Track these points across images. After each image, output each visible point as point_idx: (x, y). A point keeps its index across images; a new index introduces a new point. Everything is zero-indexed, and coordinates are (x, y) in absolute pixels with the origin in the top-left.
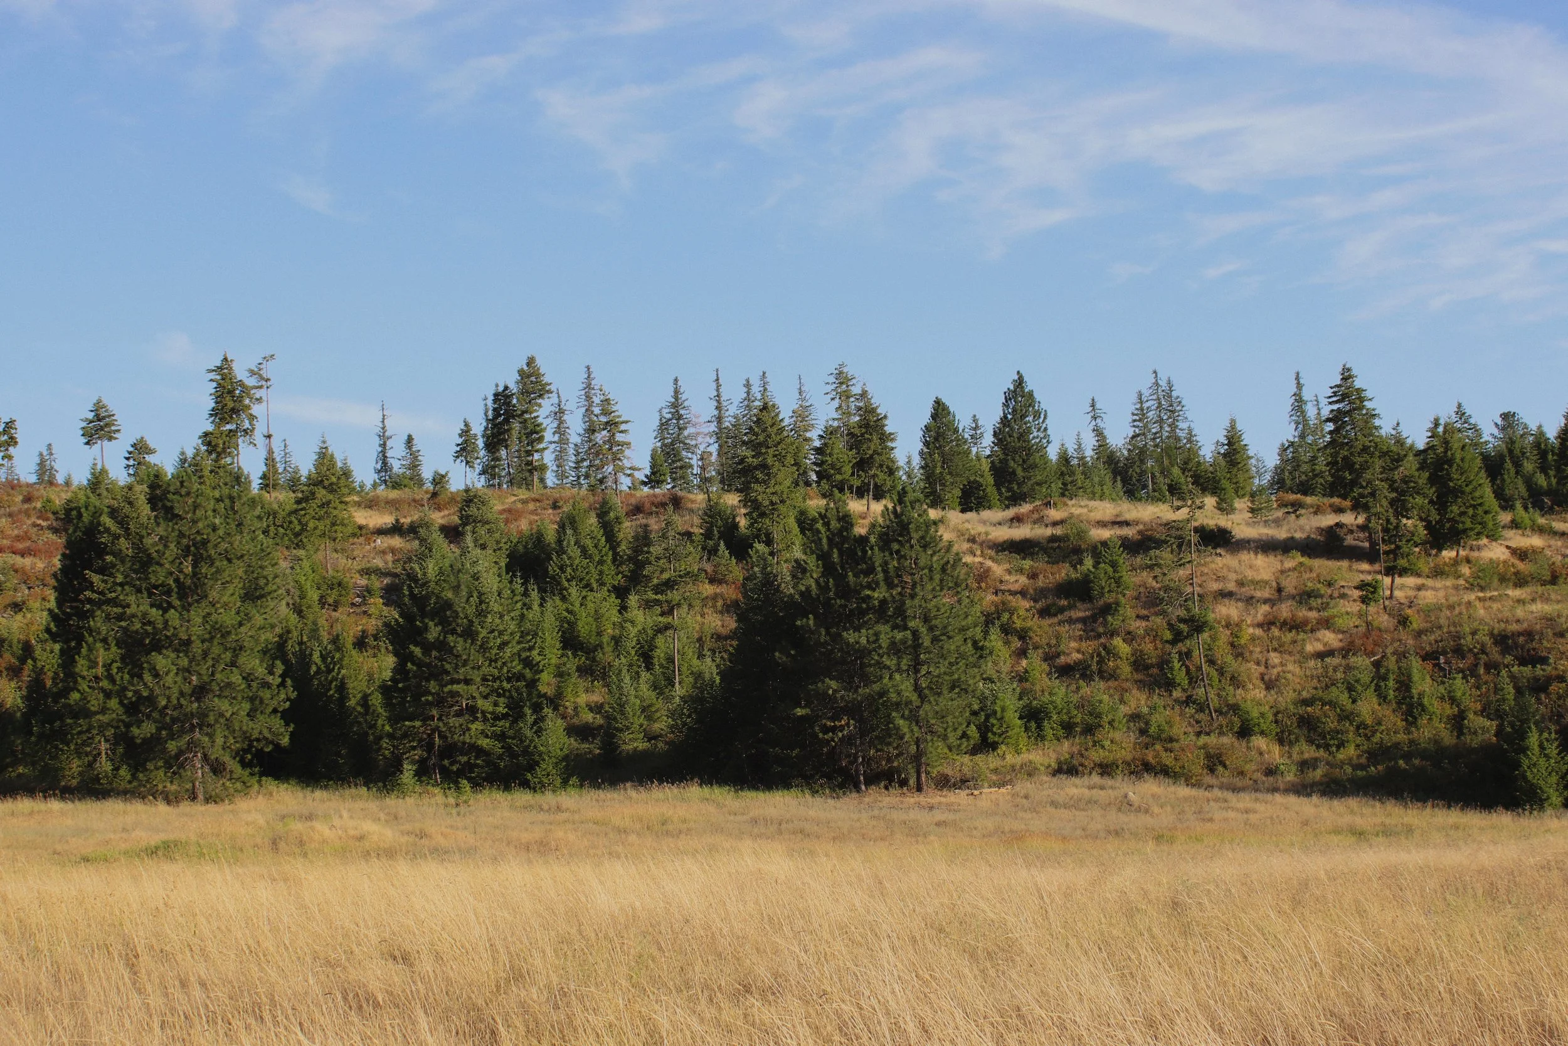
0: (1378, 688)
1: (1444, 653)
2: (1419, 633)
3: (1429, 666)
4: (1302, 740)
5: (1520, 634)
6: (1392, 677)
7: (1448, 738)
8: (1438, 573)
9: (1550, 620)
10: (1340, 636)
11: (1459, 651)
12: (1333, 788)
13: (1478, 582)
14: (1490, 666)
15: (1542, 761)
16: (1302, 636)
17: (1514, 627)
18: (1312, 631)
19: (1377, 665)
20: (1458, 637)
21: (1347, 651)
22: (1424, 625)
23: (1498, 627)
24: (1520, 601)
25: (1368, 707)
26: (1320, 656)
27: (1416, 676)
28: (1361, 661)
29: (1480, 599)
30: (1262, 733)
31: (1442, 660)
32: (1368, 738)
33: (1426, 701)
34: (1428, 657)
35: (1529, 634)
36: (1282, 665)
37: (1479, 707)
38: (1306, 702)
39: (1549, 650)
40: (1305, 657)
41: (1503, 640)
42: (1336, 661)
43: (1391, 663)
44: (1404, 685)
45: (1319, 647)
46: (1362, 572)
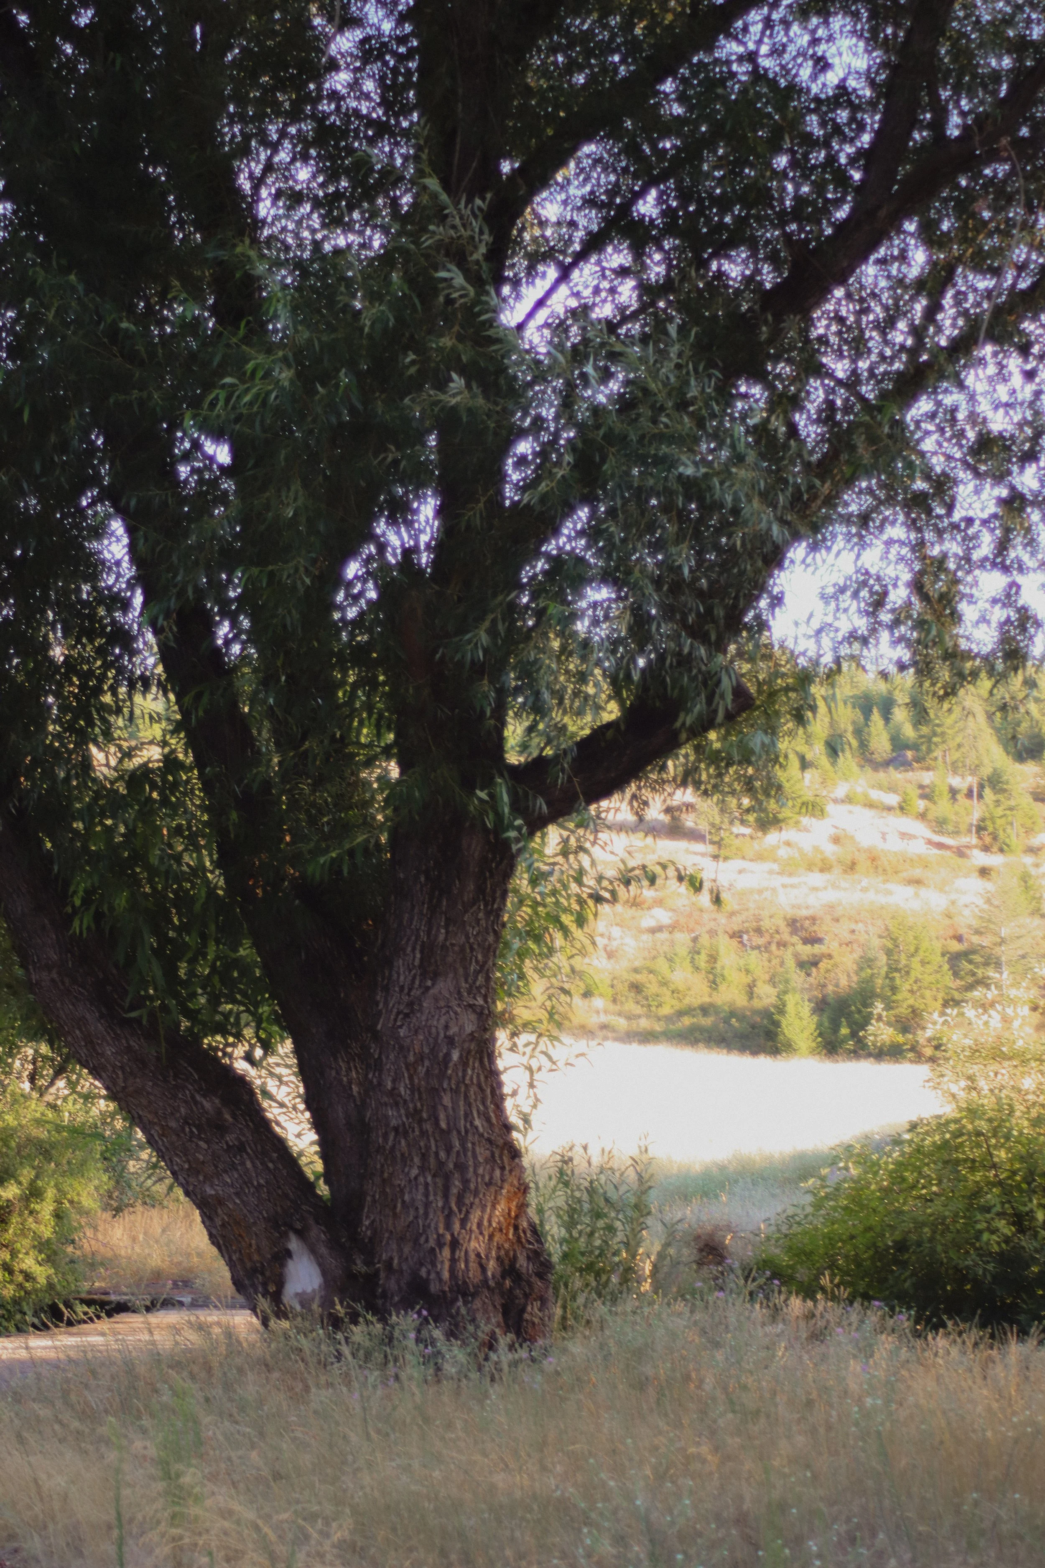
0: (692, 961)
1: (747, 932)
2: (732, 914)
3: (734, 942)
4: (630, 1000)
5: (807, 918)
6: (703, 952)
7: (741, 1001)
8: (760, 857)
9: (831, 907)
10: (670, 914)
11: (759, 931)
12: (647, 1037)
13: (788, 868)
14: (782, 944)
15: (797, 1022)
16: (640, 912)
17: (804, 913)
18: (649, 908)
19: (695, 940)
20: (758, 919)
21: (673, 928)
22: (736, 907)
23: (791, 913)
24: (815, 889)
25: (681, 976)
26: (653, 931)
27: (722, 950)
28: (682, 938)
29: (784, 886)
30: (601, 995)
31: (745, 937)
32: (680, 1000)
33: (726, 973)
34: (736, 935)
35: (813, 919)
36: (622, 938)
37: (767, 977)
38: (636, 971)
39: (827, 933)
40: (641, 931)
41: (794, 924)
42: (663, 936)
43: (705, 940)
44: (713, 958)
45: (652, 923)
46: (695, 853)
